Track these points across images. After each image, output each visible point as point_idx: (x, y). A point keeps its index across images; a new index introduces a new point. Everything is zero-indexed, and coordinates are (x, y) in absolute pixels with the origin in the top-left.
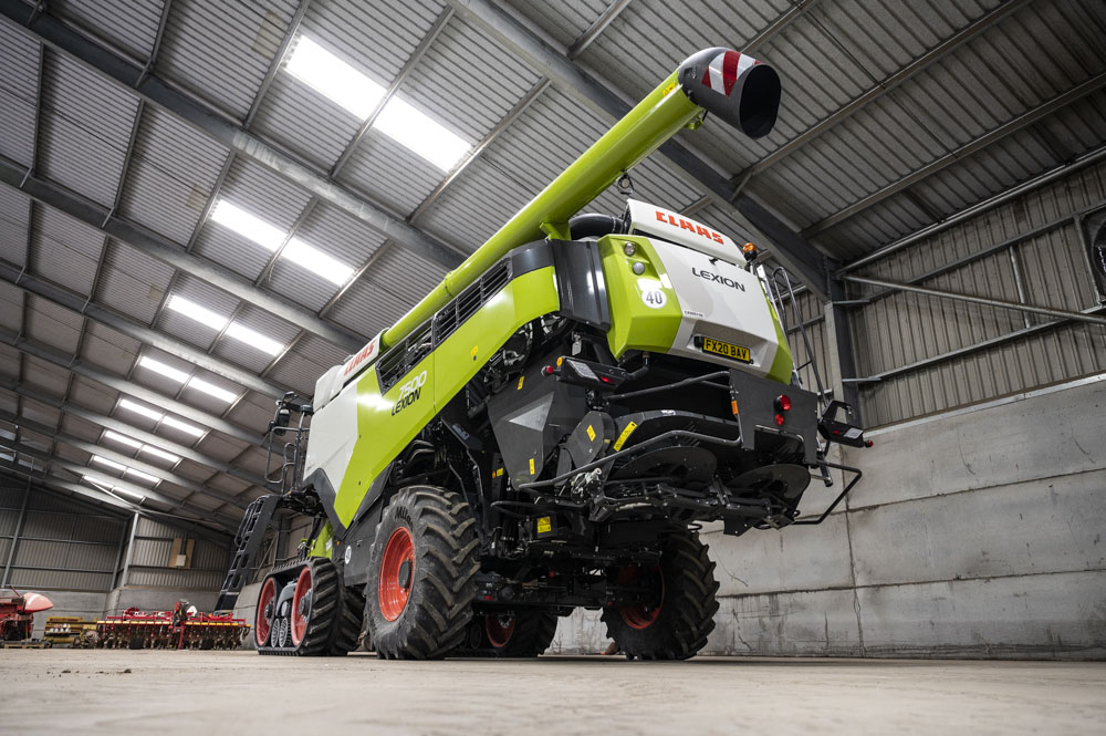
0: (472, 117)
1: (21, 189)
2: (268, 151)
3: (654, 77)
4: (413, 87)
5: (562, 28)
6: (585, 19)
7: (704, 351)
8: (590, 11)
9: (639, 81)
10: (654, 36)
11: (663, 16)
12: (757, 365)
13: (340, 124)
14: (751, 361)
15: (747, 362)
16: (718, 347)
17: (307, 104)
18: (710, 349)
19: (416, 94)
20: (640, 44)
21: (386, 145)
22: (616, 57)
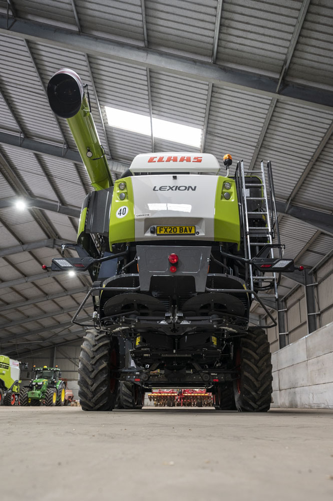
0: (192, 115)
1: (58, 212)
2: (123, 165)
3: (263, 51)
4: (159, 111)
5: (202, 48)
6: (209, 37)
7: (158, 235)
8: (208, 31)
9: (258, 58)
10: (249, 28)
11: (246, 13)
12: (202, 234)
13: (143, 142)
14: (198, 233)
15: (194, 234)
16: (168, 230)
17: (125, 137)
18: (162, 232)
19: (162, 114)
20: (245, 36)
21: (167, 144)
22: (237, 50)
